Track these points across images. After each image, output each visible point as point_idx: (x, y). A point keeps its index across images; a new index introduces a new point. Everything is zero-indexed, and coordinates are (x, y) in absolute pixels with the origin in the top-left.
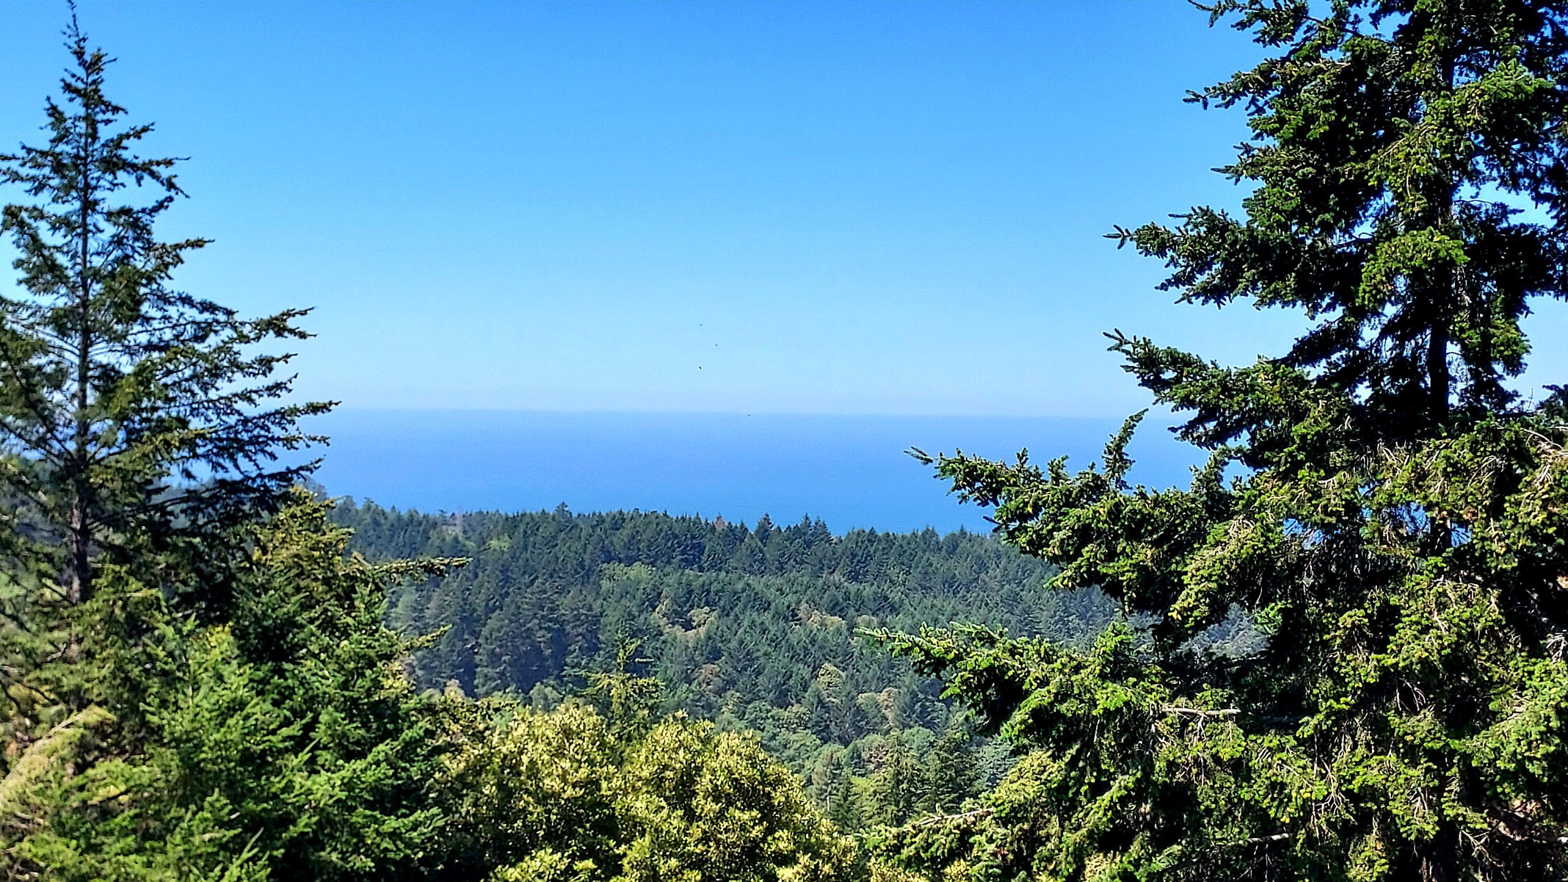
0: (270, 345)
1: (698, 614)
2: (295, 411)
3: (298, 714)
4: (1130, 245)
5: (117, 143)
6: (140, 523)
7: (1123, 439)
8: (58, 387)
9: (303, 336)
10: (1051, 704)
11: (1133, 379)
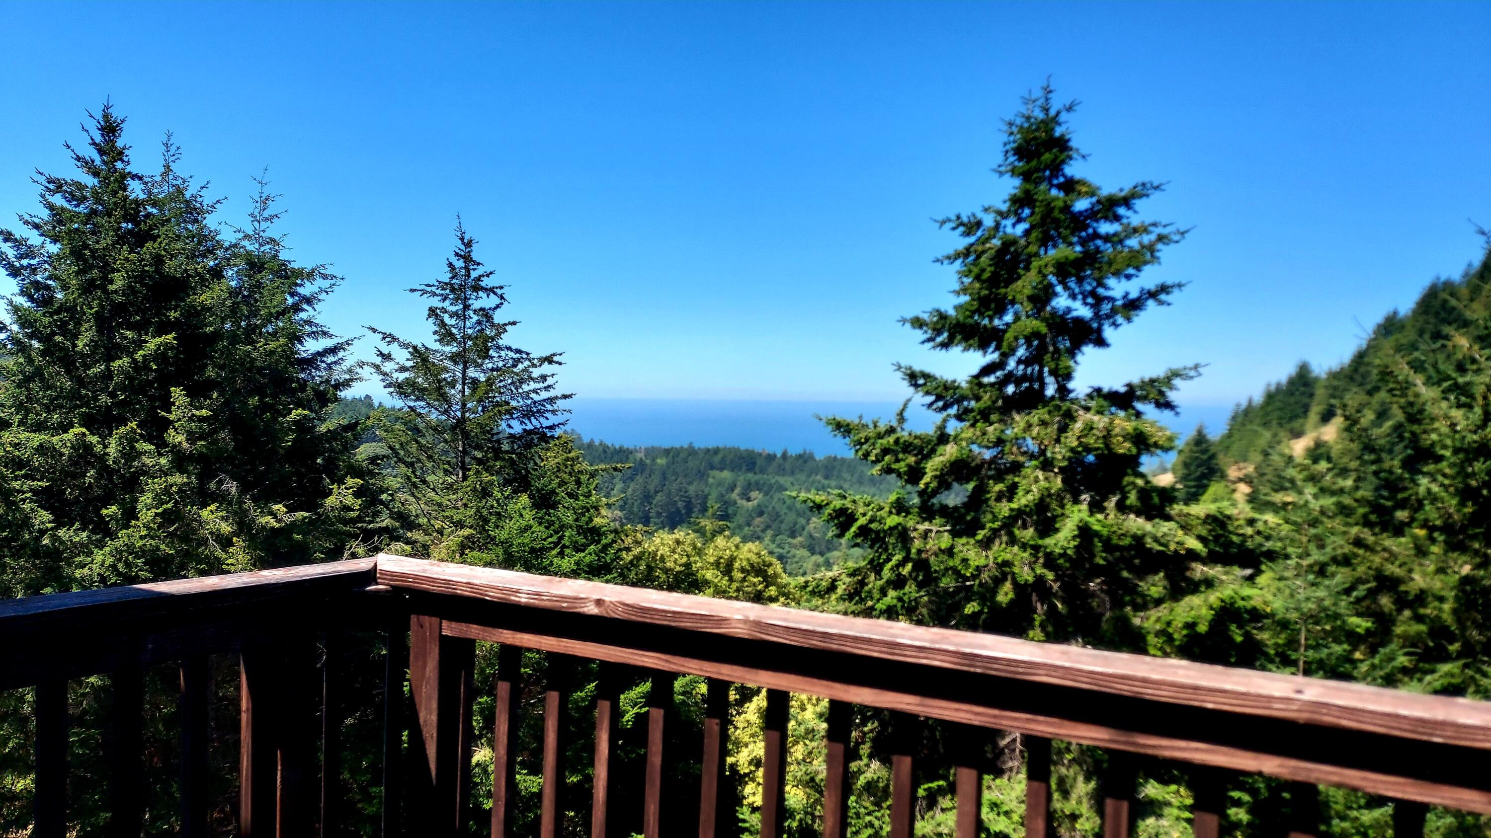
0: (546, 369)
1: (754, 494)
2: (556, 398)
3: (556, 532)
4: (908, 325)
5: (479, 279)
6: (489, 448)
7: (903, 410)
8: (453, 387)
9: (560, 364)
10: (867, 524)
11: (906, 383)
